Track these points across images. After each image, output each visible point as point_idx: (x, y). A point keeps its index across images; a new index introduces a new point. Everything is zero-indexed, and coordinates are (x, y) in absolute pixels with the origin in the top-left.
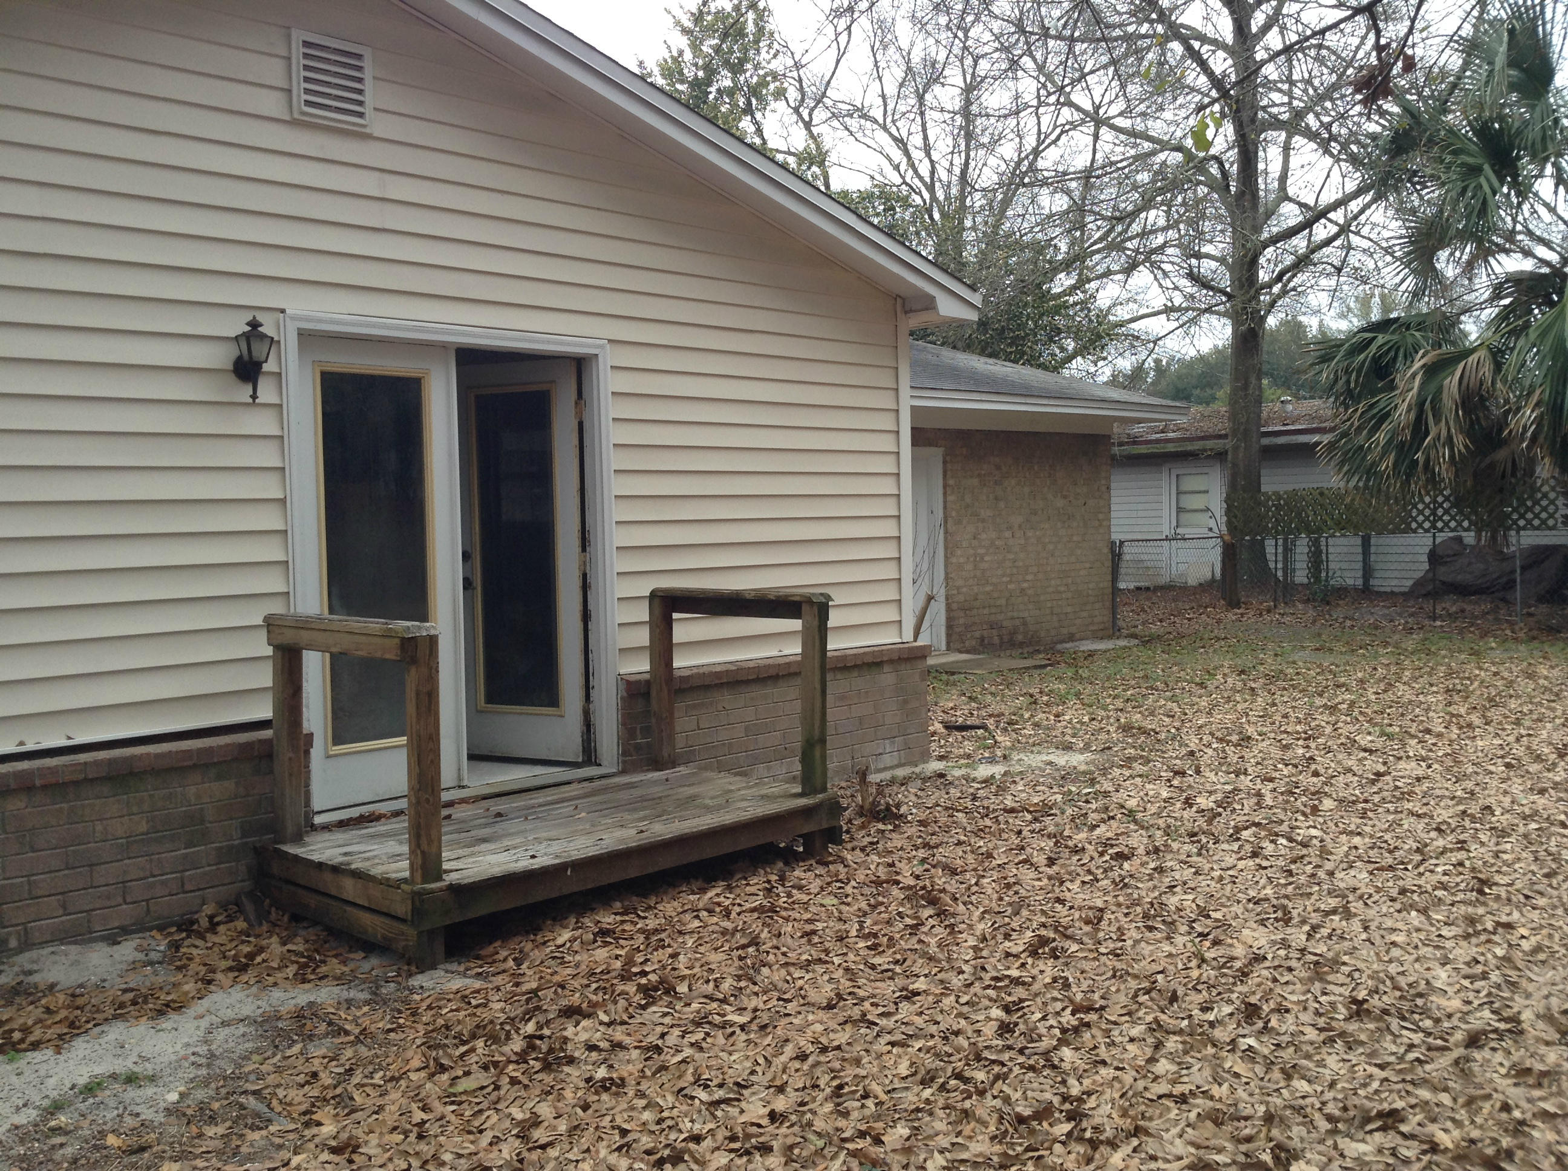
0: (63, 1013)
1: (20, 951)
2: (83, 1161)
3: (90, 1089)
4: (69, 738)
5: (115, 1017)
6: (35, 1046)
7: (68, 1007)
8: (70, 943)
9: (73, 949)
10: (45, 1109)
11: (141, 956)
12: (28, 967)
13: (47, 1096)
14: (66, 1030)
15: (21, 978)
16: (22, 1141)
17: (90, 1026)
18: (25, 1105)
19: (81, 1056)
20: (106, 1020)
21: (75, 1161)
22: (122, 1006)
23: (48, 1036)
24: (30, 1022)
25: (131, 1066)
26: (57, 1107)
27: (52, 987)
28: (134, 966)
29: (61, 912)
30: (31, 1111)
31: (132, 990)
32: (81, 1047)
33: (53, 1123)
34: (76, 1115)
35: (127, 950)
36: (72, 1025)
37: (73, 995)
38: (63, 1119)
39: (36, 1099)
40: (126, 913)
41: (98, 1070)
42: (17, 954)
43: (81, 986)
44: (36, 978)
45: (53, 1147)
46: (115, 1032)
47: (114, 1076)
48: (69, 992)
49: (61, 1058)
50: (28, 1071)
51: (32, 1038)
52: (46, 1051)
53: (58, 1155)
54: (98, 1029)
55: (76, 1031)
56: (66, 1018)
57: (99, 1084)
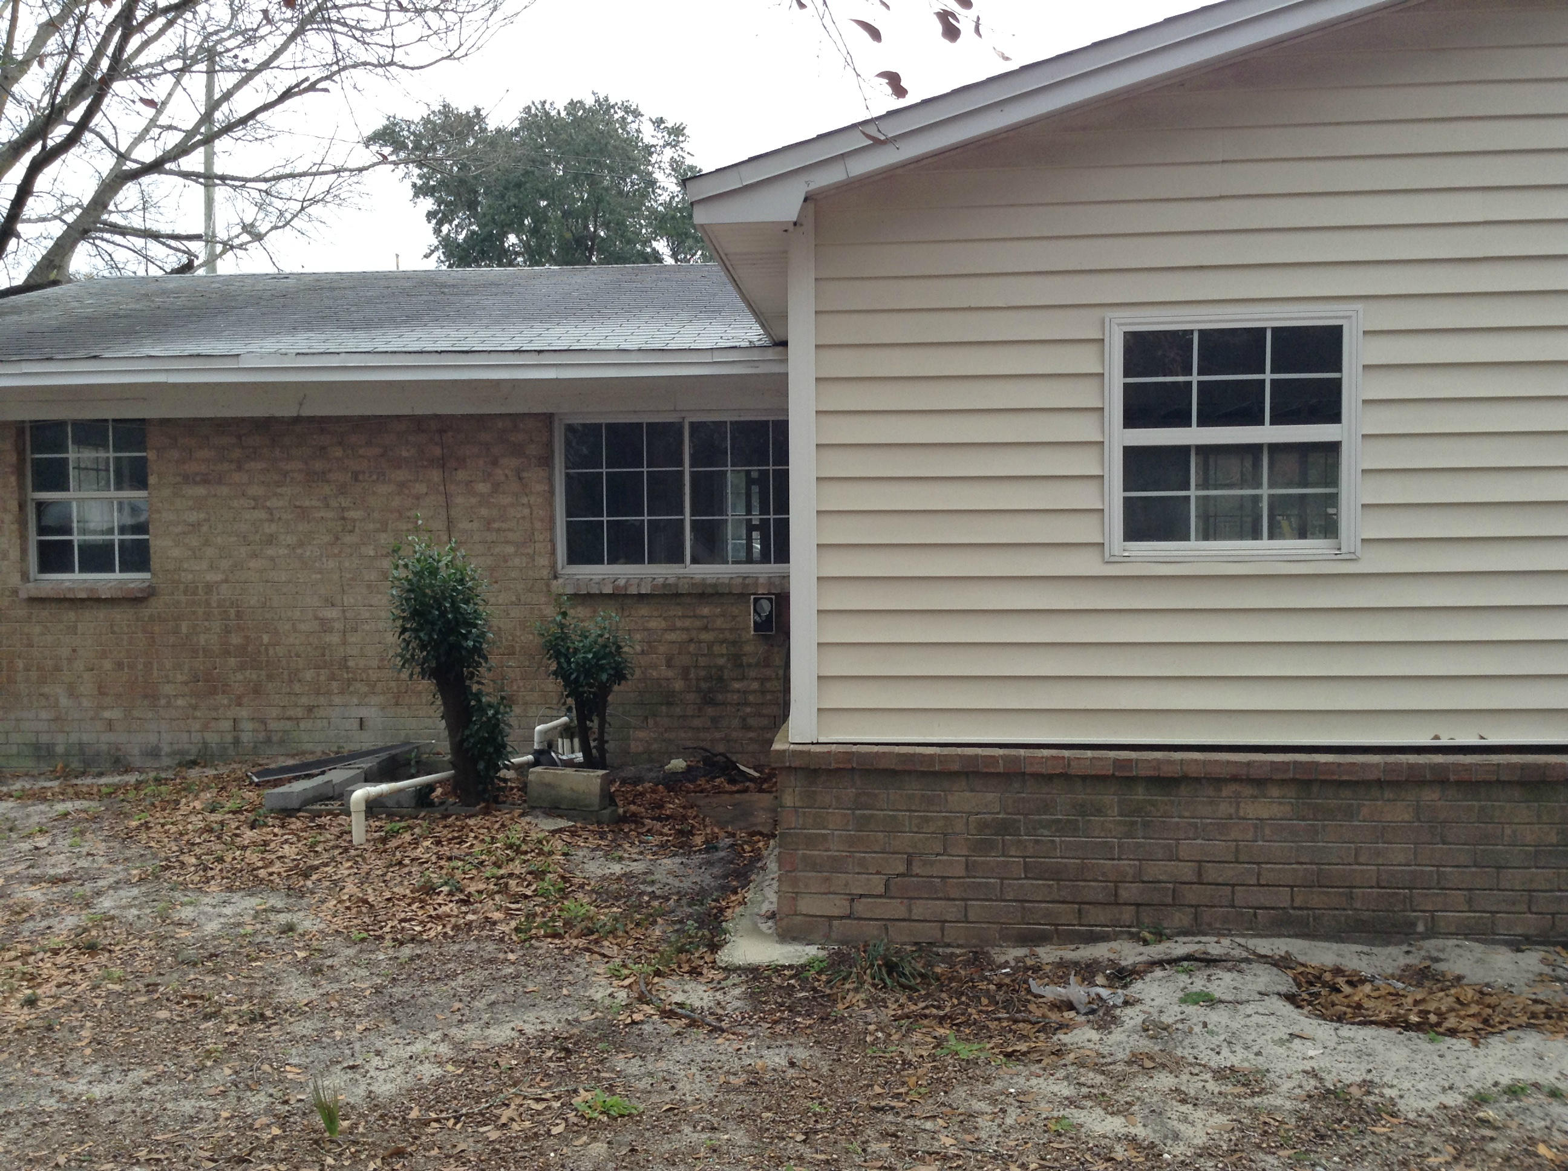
0: (1474, 1009)
1: (1425, 936)
2: (1516, 1162)
3: (1514, 1091)
4: (1482, 738)
5: (1529, 1026)
6: (1452, 1033)
7: (1478, 1003)
8: (1477, 941)
9: (1478, 948)
10: (1470, 1098)
11: (1547, 970)
12: (1435, 954)
13: (1471, 1086)
14: (1481, 1026)
15: (1428, 963)
16: (1453, 1123)
17: (1504, 1027)
18: (1451, 1088)
19: (1499, 1056)
20: (1520, 1026)
21: (1507, 1159)
22: (1534, 1016)
23: (1463, 1027)
24: (1444, 1009)
25: (1554, 1081)
26: (1481, 1100)
27: (1459, 978)
28: (1541, 979)
29: (1466, 908)
30: (1456, 1095)
31: (1543, 1003)
32: (1497, 1047)
33: (1481, 1114)
34: (1502, 1113)
35: (1532, 960)
36: (1486, 1022)
37: (1481, 992)
38: (1491, 1113)
39: (1461, 1085)
40: (1530, 924)
41: (1520, 1075)
42: (1423, 939)
43: (1488, 985)
44: (1441, 967)
45: (1483, 1138)
46: (1531, 1041)
47: (1536, 1085)
48: (1477, 988)
49: (1481, 1052)
50: (1449, 1056)
51: (1447, 1025)
52: (1463, 1041)
53: (1490, 1147)
54: (1512, 1033)
55: (1490, 1029)
56: (1479, 1014)
57: (1522, 1089)
